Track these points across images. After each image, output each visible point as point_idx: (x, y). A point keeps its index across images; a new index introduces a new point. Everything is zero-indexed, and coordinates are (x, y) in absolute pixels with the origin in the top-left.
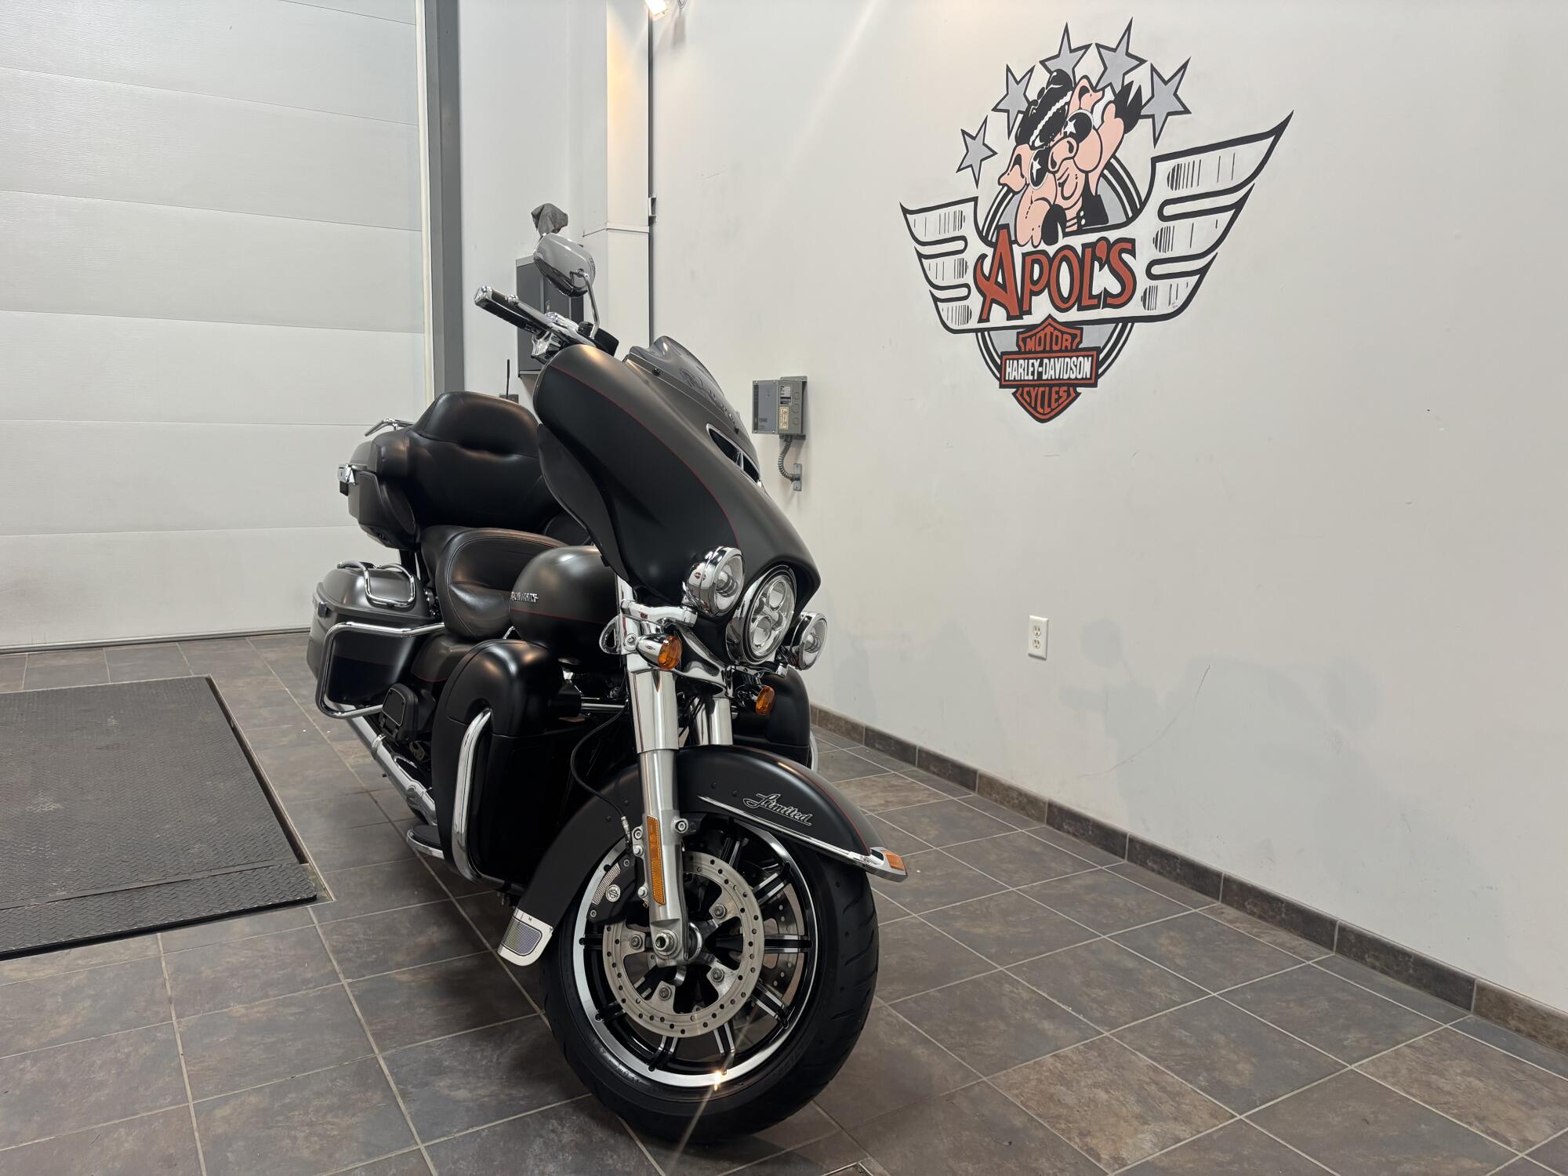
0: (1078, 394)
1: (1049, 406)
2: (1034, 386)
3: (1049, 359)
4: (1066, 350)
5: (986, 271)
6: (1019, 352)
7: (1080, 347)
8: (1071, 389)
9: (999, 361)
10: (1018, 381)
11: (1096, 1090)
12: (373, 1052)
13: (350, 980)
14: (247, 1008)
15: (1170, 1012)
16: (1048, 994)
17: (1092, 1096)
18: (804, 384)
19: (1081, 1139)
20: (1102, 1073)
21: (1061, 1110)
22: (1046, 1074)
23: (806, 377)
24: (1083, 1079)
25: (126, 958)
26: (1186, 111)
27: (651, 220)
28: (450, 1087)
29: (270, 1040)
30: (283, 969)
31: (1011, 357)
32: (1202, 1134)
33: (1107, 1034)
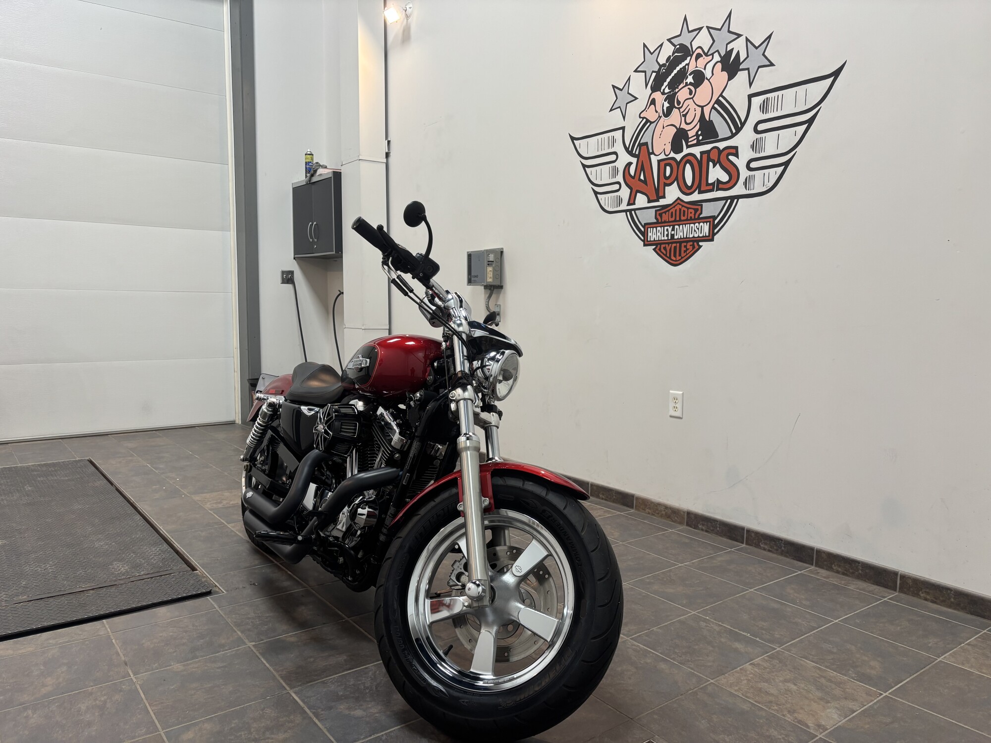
0: (702, 246)
1: (680, 255)
2: (668, 244)
3: (679, 226)
4: (691, 219)
5: (632, 172)
6: (657, 223)
7: (700, 216)
8: (695, 243)
9: (643, 229)
10: (657, 241)
11: (786, 684)
12: (286, 689)
13: (254, 643)
14: (184, 665)
15: (814, 633)
16: (731, 627)
17: (786, 687)
18: (502, 252)
19: (791, 715)
20: (786, 673)
21: (770, 698)
22: (752, 675)
23: (503, 249)
24: (776, 678)
25: (85, 637)
26: (772, 64)
27: (387, 155)
28: (349, 708)
29: (209, 686)
30: (203, 639)
31: (651, 226)
32: (866, 707)
33: (778, 649)
